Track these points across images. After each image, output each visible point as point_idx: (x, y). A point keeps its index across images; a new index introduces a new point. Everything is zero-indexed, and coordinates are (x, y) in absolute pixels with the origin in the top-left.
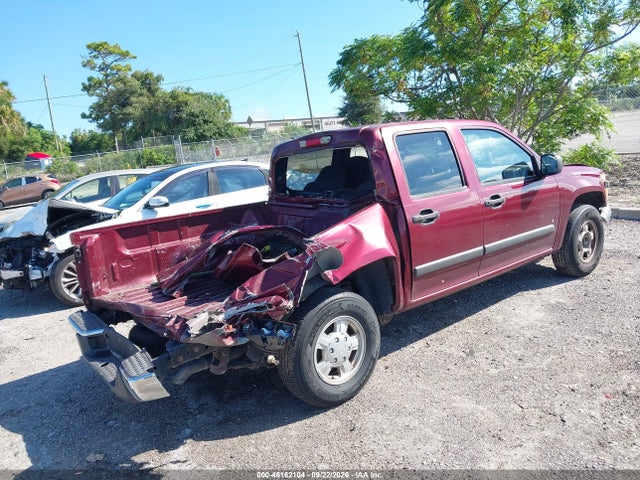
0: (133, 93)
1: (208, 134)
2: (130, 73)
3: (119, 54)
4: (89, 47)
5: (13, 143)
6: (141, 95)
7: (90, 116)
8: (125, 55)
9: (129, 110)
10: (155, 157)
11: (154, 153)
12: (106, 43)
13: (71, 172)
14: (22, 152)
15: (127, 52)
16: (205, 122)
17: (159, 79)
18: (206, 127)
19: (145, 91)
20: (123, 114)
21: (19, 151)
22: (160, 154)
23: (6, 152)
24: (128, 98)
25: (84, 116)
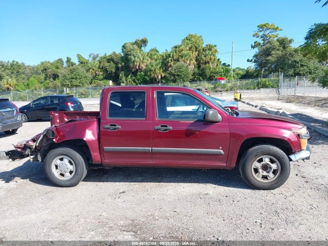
0: (274, 49)
1: (301, 73)
2: (276, 39)
3: (273, 29)
4: (258, 26)
5: (212, 72)
6: (278, 50)
7: (251, 61)
8: (276, 29)
9: (270, 58)
10: (267, 83)
11: (267, 82)
12: (267, 24)
13: (224, 88)
14: (214, 77)
15: (277, 27)
16: (302, 66)
17: (291, 41)
18: (302, 68)
19: (281, 48)
20: (267, 60)
21: (213, 76)
22: (270, 82)
23: (208, 76)
24: (270, 52)
25: (248, 61)
